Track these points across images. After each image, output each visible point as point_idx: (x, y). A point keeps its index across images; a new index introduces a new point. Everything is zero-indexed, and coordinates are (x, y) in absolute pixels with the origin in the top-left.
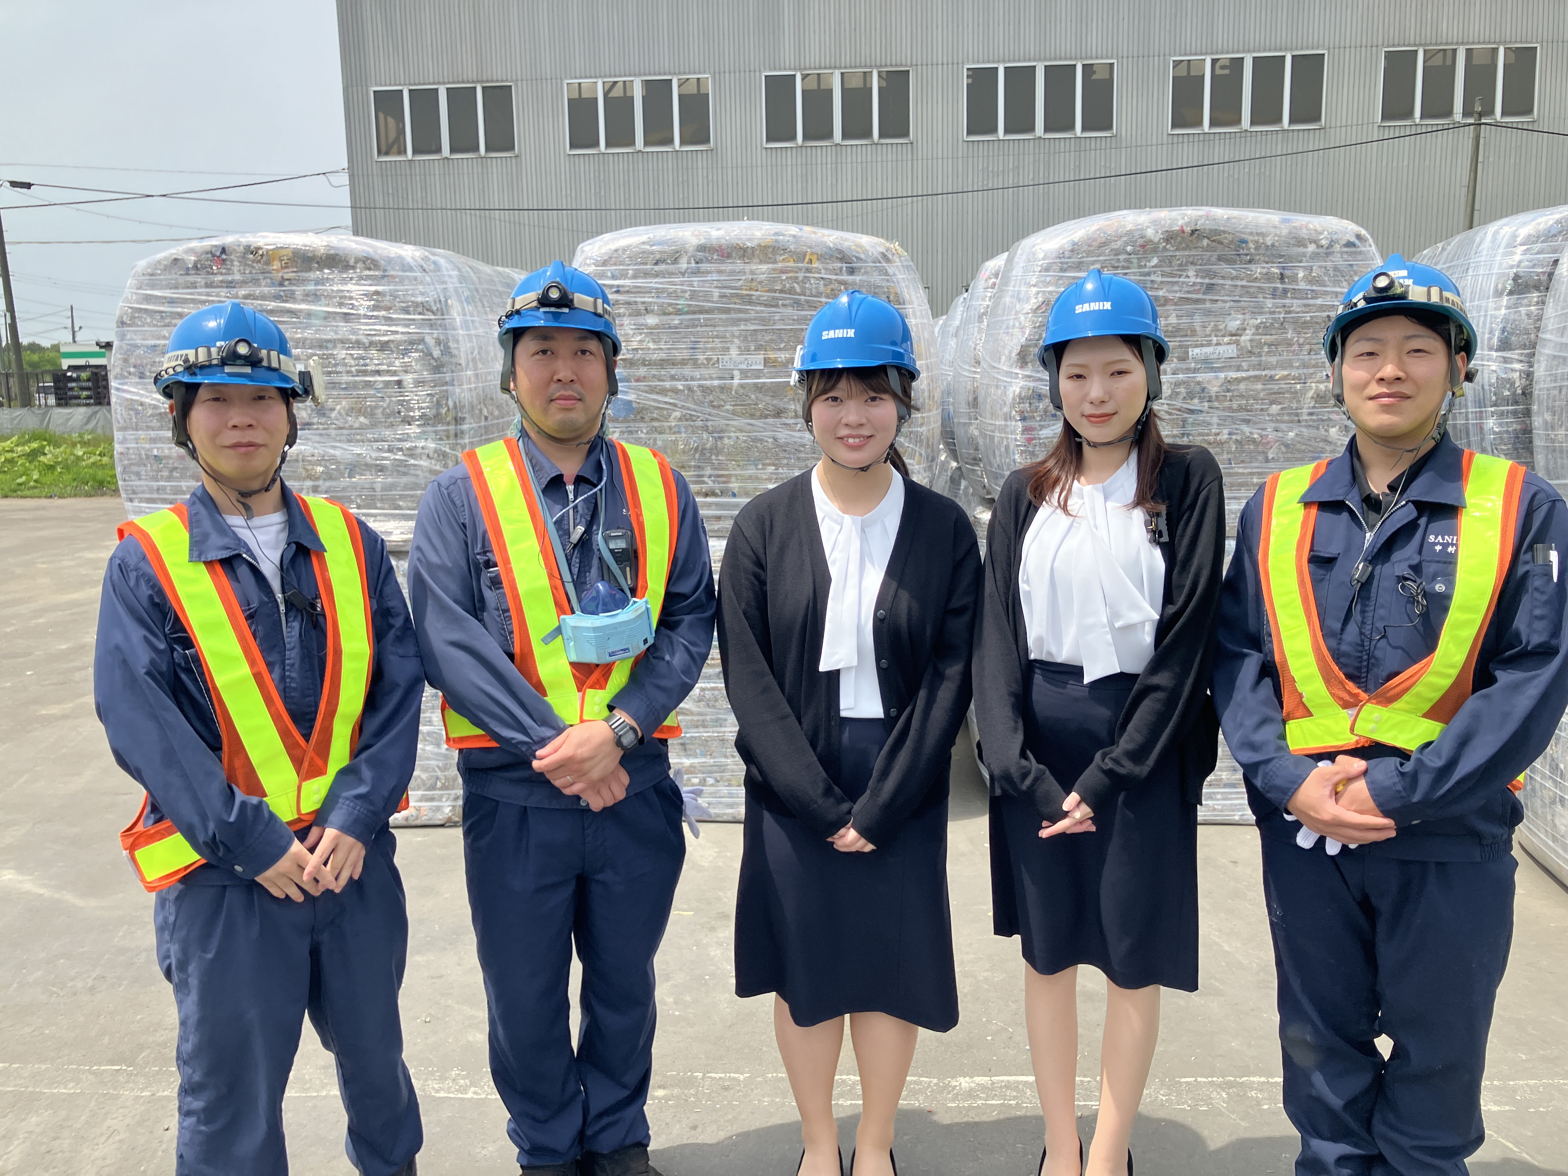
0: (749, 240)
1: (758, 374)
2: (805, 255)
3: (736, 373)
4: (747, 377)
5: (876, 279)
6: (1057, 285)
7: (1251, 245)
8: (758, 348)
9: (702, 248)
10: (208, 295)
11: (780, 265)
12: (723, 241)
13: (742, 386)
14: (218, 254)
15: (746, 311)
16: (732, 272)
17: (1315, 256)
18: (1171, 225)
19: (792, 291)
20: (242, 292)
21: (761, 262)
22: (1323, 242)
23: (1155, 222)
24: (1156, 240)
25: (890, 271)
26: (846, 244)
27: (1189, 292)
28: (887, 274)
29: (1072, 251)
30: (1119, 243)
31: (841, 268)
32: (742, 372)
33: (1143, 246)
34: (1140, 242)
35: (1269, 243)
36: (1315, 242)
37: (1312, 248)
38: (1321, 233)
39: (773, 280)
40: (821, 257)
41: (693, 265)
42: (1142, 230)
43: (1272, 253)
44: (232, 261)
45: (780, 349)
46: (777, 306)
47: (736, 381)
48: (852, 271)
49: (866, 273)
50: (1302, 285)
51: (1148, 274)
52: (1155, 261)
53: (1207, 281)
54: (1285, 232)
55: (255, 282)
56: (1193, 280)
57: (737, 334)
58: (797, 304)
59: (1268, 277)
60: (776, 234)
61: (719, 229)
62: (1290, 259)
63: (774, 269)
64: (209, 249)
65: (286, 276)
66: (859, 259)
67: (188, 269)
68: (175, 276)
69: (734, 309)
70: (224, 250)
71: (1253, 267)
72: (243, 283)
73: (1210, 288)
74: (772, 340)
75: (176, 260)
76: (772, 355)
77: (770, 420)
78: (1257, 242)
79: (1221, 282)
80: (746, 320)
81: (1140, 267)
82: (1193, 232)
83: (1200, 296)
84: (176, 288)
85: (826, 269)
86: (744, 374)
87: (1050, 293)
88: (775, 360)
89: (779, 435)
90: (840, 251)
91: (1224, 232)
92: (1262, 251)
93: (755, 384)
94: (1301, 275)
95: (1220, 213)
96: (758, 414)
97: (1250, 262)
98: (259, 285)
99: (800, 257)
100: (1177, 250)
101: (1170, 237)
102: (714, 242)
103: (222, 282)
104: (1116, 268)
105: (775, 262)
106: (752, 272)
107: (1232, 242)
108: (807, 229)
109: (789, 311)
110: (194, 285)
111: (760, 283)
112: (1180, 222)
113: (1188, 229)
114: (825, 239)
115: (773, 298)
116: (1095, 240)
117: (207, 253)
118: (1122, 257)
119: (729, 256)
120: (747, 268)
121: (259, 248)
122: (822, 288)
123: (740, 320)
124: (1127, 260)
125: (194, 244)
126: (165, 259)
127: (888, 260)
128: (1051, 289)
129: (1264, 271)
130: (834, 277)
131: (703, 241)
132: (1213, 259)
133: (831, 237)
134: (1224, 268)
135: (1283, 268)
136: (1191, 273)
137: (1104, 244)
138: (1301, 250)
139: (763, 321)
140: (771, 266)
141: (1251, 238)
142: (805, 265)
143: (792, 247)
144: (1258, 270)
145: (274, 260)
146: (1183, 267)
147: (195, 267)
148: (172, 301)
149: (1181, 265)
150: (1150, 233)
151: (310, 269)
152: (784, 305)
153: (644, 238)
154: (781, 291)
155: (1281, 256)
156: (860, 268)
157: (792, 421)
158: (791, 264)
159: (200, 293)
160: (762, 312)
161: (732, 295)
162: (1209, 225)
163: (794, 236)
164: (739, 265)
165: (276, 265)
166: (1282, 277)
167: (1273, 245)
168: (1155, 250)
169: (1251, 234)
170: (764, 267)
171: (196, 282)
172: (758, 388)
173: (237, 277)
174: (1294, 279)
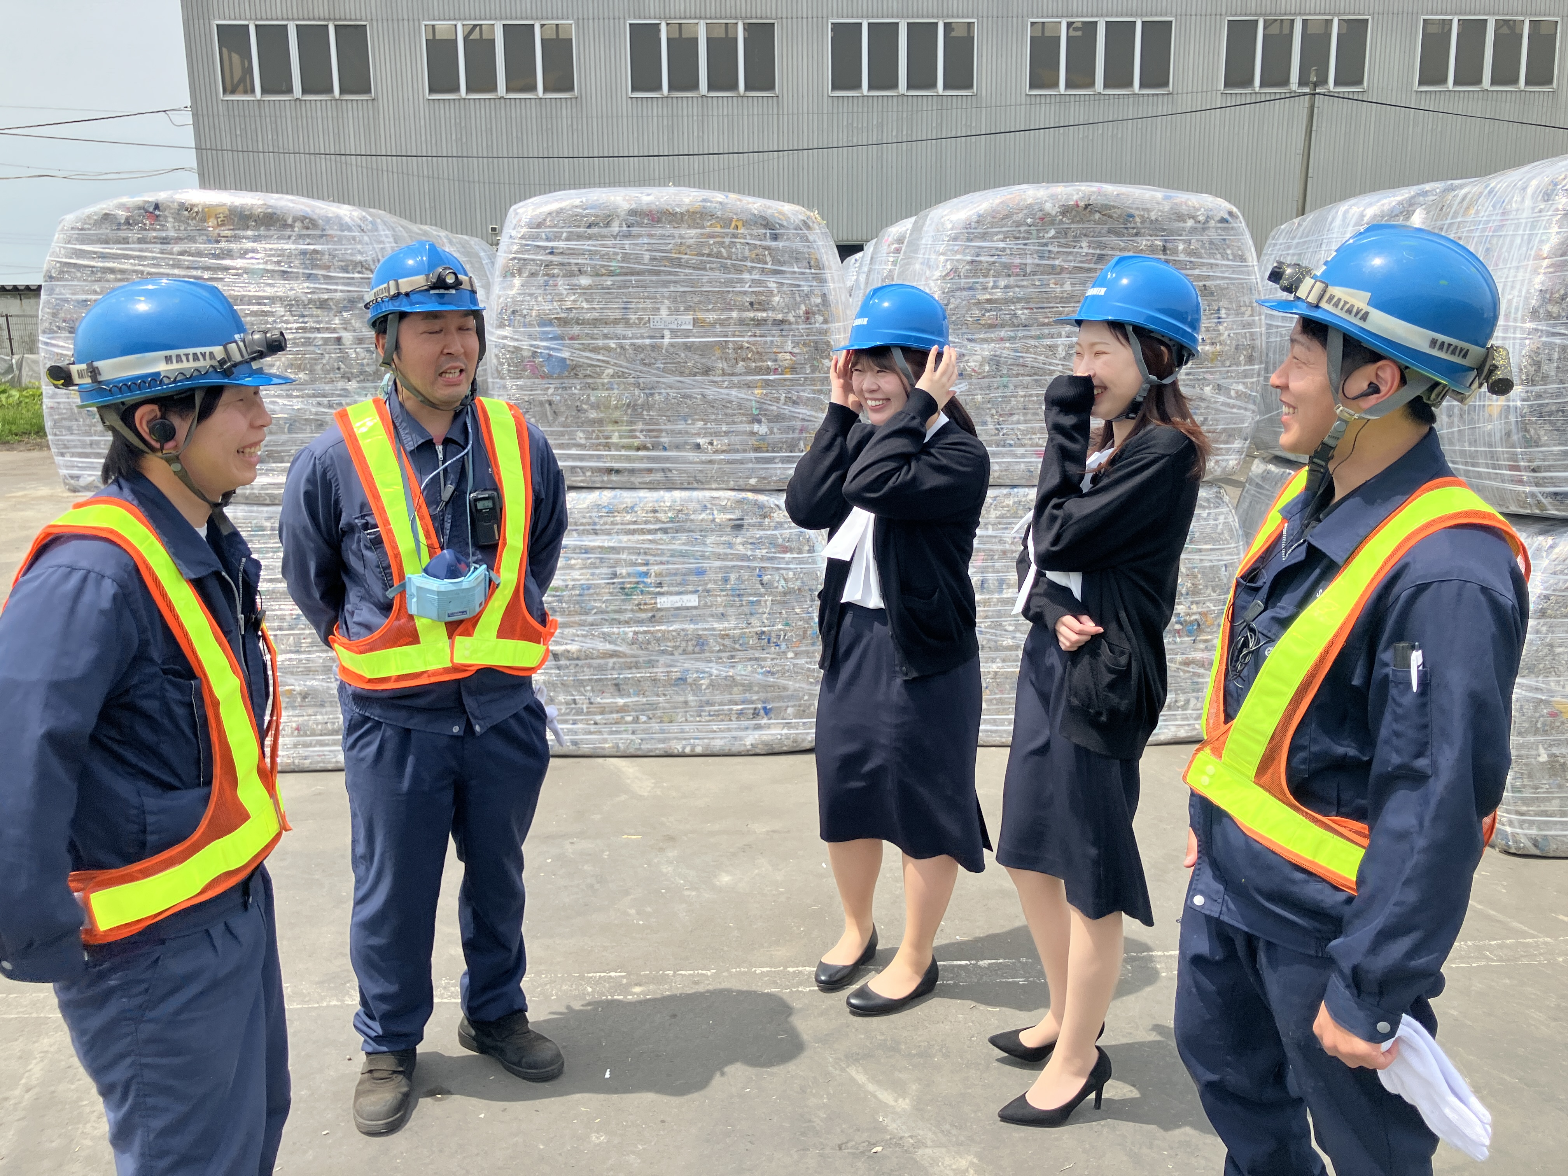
0: (678, 206)
1: (687, 333)
2: (731, 220)
3: (667, 333)
4: (677, 337)
5: (798, 245)
6: (965, 254)
7: (1138, 220)
8: (688, 309)
9: (633, 212)
10: (141, 250)
11: (708, 230)
12: (653, 207)
13: (672, 345)
14: (151, 210)
15: (676, 274)
16: (663, 237)
17: (1193, 231)
18: (1067, 200)
19: (719, 255)
20: (176, 248)
21: (689, 227)
22: (1201, 218)
23: (1053, 197)
24: (1054, 213)
25: (811, 238)
26: (770, 211)
27: (1082, 262)
28: (807, 240)
29: (978, 222)
30: (1020, 215)
31: (765, 234)
32: (672, 331)
33: (1042, 219)
34: (1039, 215)
35: (1153, 218)
36: (1193, 217)
37: (1190, 223)
38: (1199, 210)
39: (701, 245)
40: (746, 224)
41: (625, 228)
42: (1041, 203)
43: (1156, 227)
44: (166, 217)
45: (708, 310)
46: (705, 269)
47: (667, 341)
48: (775, 237)
49: (788, 239)
50: (1182, 257)
51: (1046, 245)
52: (1052, 233)
53: (1098, 252)
54: (1167, 208)
55: (192, 239)
56: (1085, 250)
57: (667, 294)
58: (724, 267)
60: (704, 200)
61: (648, 195)
62: (1171, 232)
63: (702, 234)
64: (141, 204)
65: (223, 234)
66: (781, 226)
67: (119, 224)
68: (106, 230)
69: (664, 271)
70: (157, 207)
71: (1138, 239)
72: (178, 240)
73: (1101, 258)
74: (700, 302)
75: (106, 214)
76: (700, 315)
77: (698, 378)
78: (1143, 216)
80: (675, 282)
81: (1039, 238)
82: (1087, 206)
83: (1092, 266)
84: (107, 243)
85: (751, 235)
86: (674, 333)
87: (958, 261)
88: (704, 321)
89: (707, 392)
90: (764, 218)
91: (1114, 207)
92: (1147, 225)
93: (685, 343)
94: (1181, 247)
95: (1110, 189)
96: (687, 371)
97: (1136, 234)
98: (195, 242)
99: (727, 222)
100: (1072, 222)
101: (1066, 211)
102: (645, 207)
103: (155, 238)
104: (1017, 238)
105: (703, 227)
106: (681, 237)
107: (1120, 216)
108: (733, 196)
109: (717, 274)
110: (126, 241)
111: (689, 246)
112: (1075, 197)
113: (1082, 204)
114: (750, 206)
115: (702, 262)
116: (998, 212)
117: (139, 208)
118: (1023, 229)
119: (659, 221)
120: (676, 232)
121: (193, 206)
122: (747, 253)
123: (670, 282)
124: (1028, 232)
125: (125, 200)
126: (96, 213)
127: (808, 228)
128: (958, 257)
129: (1149, 243)
130: (758, 243)
131: (634, 206)
132: (1104, 231)
133: (756, 205)
134: (1113, 240)
135: (1166, 241)
136: (1084, 244)
137: (1006, 217)
138: (1181, 224)
139: (691, 283)
140: (699, 231)
141: (1137, 213)
142: (731, 230)
143: (719, 213)
144: (1143, 242)
145: (209, 217)
146: (1077, 238)
147: (127, 222)
148: (103, 257)
149: (1075, 237)
150: (1048, 207)
151: (247, 228)
152: (711, 269)
153: (577, 202)
154: (709, 255)
155: (1164, 230)
156: (783, 235)
157: (720, 379)
158: (718, 229)
159: (133, 250)
160: (691, 274)
161: (663, 258)
162: (1101, 200)
163: (721, 203)
164: (668, 230)
165: (212, 222)
166: (1164, 249)
167: (1157, 220)
168: (1052, 223)
169: (1137, 209)
170: (693, 232)
171: (128, 238)
172: (688, 347)
173: (172, 234)
174: (1175, 251)
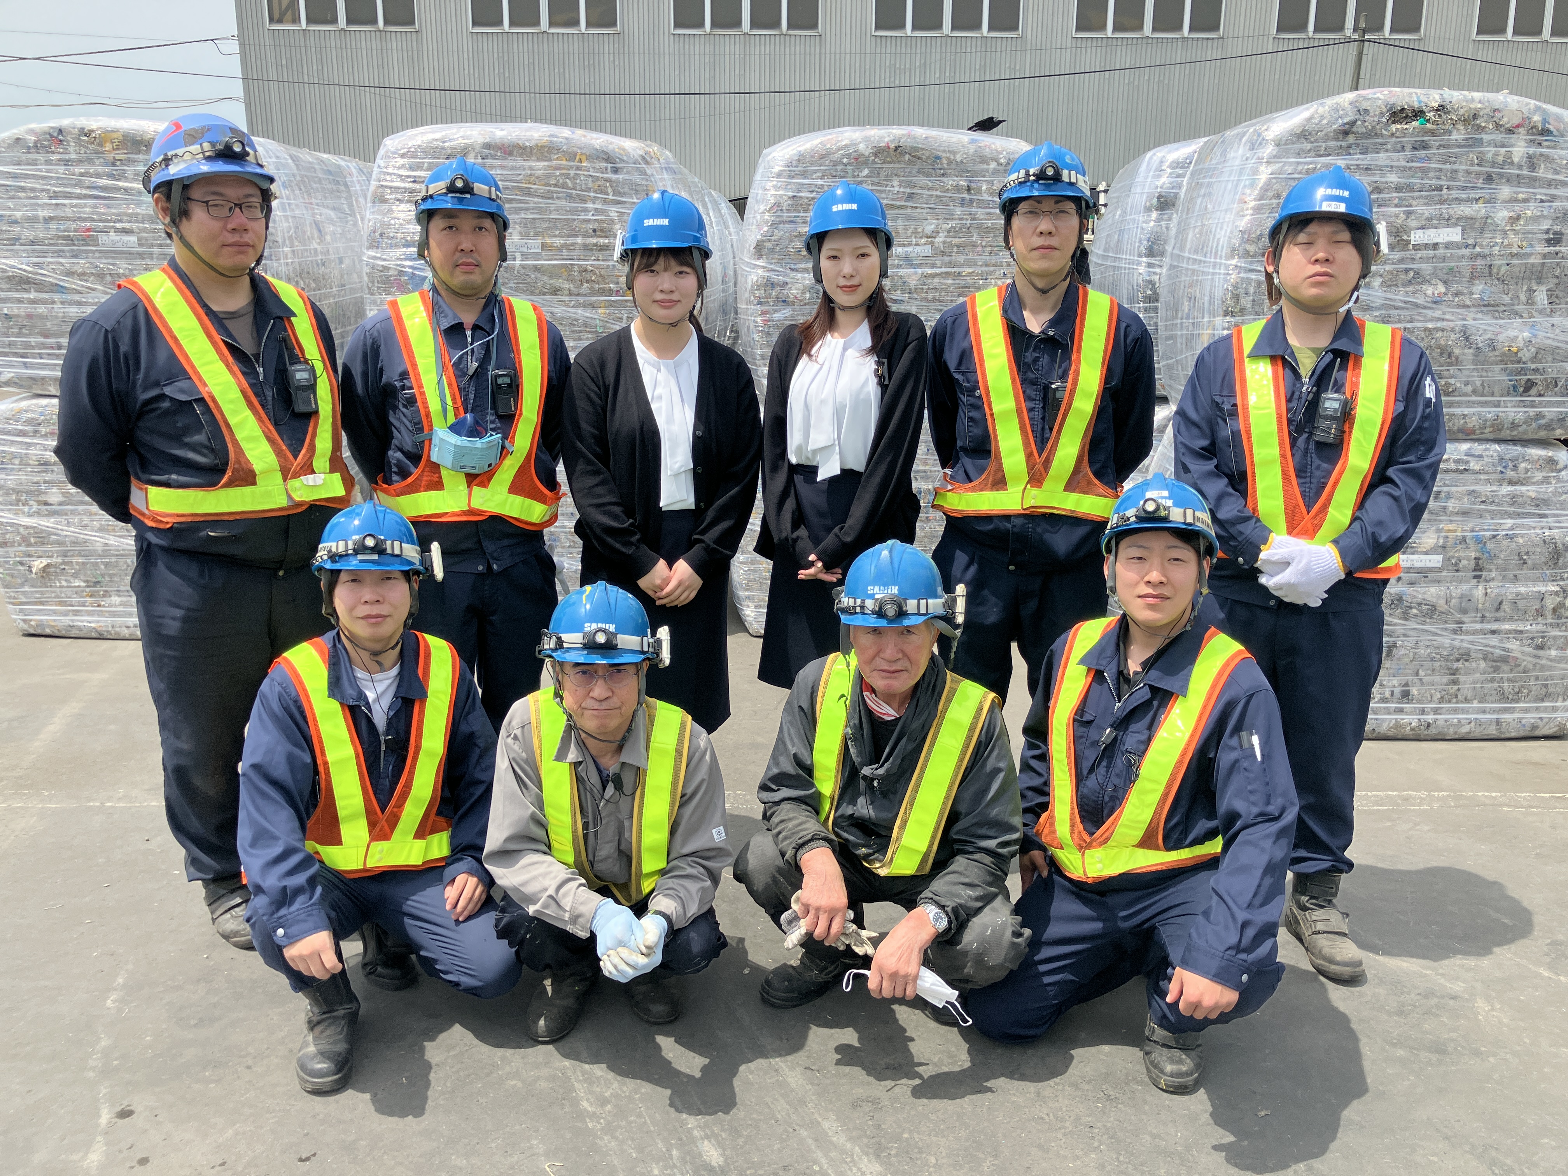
0: (528, 140)
1: (537, 257)
2: (575, 154)
3: (518, 255)
4: (527, 259)
5: (637, 178)
6: (786, 189)
7: (945, 161)
8: (536, 235)
9: (487, 146)
11: (554, 163)
12: (506, 141)
13: (523, 267)
14: (55, 134)
15: (526, 202)
16: (514, 168)
17: (995, 172)
18: (879, 142)
19: (564, 186)
21: (538, 160)
22: (1002, 161)
23: (866, 139)
24: (867, 154)
25: (649, 172)
26: (611, 147)
27: (893, 199)
28: (646, 174)
29: (799, 161)
30: (837, 155)
31: (606, 168)
32: (523, 254)
33: (856, 159)
34: (854, 155)
35: (959, 160)
36: (996, 160)
37: (993, 165)
38: (1001, 153)
39: (548, 176)
40: (589, 158)
42: (856, 145)
43: (962, 168)
44: (68, 142)
45: (555, 236)
46: (552, 198)
47: (518, 262)
48: (616, 171)
49: (628, 173)
50: (986, 197)
52: (866, 172)
53: (908, 190)
54: (972, 151)
55: (90, 161)
56: (897, 189)
58: (570, 197)
59: (958, 189)
60: (551, 136)
61: (502, 130)
62: (975, 173)
63: (550, 167)
64: (47, 130)
65: (117, 157)
66: (622, 160)
67: (29, 147)
68: (18, 153)
69: (515, 200)
70: (60, 131)
71: (945, 179)
72: (80, 162)
73: (911, 196)
74: (548, 228)
75: (18, 139)
76: (548, 240)
77: (548, 297)
78: (948, 158)
79: (919, 191)
80: (526, 209)
82: (897, 148)
83: (903, 203)
84: (19, 164)
85: (594, 168)
86: (525, 256)
87: (781, 196)
88: (551, 245)
89: (556, 310)
90: (606, 153)
91: (923, 149)
92: (953, 166)
93: (535, 266)
94: (984, 188)
95: (920, 132)
96: (537, 291)
97: (943, 175)
98: (94, 164)
99: (572, 157)
100: (884, 163)
101: (879, 152)
102: (498, 141)
103: (59, 160)
104: (834, 176)
105: (550, 160)
106: (531, 168)
107: (928, 158)
108: (579, 132)
109: (563, 203)
110: (34, 163)
111: (538, 177)
112: (887, 140)
113: (892, 146)
114: (593, 142)
115: (549, 191)
116: (817, 152)
117: (46, 133)
118: (839, 168)
119: (511, 154)
120: (527, 164)
121: (93, 131)
122: (590, 184)
123: (521, 209)
124: (843, 171)
125: (33, 126)
126: (9, 138)
127: (647, 163)
128: (781, 192)
129: (955, 183)
130: (601, 175)
131: (488, 140)
132: (914, 172)
133: (598, 140)
134: (922, 180)
135: (970, 181)
136: (895, 183)
137: (823, 157)
138: (985, 166)
139: (541, 211)
140: (546, 163)
141: (944, 155)
142: (576, 164)
143: (565, 148)
144: (950, 182)
145: (106, 141)
146: (888, 177)
147: (36, 146)
148: (15, 176)
150: (862, 147)
151: (139, 152)
152: (558, 198)
153: (438, 135)
154: (556, 185)
155: (969, 171)
156: (623, 168)
157: (567, 298)
158: (564, 162)
159: (42, 170)
160: (540, 203)
161: (514, 188)
162: (910, 143)
163: (566, 138)
164: (519, 162)
165: (108, 147)
166: (969, 189)
167: (962, 162)
168: (866, 163)
169: (944, 151)
170: (541, 164)
171: (36, 160)
172: (536, 268)
173: (73, 156)
174: (979, 191)
